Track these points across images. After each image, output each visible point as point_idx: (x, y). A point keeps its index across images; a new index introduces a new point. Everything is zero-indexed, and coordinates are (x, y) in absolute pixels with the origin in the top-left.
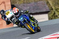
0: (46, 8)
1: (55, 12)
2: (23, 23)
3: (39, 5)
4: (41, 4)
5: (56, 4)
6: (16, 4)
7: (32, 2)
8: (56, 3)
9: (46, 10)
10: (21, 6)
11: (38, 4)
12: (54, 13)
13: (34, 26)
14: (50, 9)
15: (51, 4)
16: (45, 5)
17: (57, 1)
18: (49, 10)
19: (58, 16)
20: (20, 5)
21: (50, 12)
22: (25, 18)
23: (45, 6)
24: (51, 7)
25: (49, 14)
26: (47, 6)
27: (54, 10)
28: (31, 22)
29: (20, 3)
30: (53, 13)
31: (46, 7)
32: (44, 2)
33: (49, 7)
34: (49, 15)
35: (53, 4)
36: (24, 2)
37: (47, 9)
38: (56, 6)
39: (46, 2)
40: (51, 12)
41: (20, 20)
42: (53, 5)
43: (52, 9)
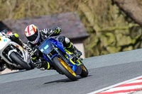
0: (79, 29)
1: (101, 40)
2: (51, 56)
3: (60, 21)
4: (67, 21)
5: (104, 19)
6: (6, 20)
7: (45, 14)
8: (102, 17)
9: (80, 33)
10: (20, 25)
11: (59, 19)
12: (99, 42)
13: (74, 64)
14: (88, 32)
15: (91, 19)
16: (77, 23)
17: (105, 13)
18: (87, 35)
19: (108, 48)
20: (15, 22)
21: (89, 39)
22: (55, 47)
23: (76, 25)
24: (92, 27)
25: (87, 44)
26: (81, 25)
27: (98, 34)
28: (68, 56)
29: (16, 17)
30: (96, 40)
31: (79, 27)
32: (75, 15)
33: (86, 26)
34: (86, 47)
35: (95, 19)
36: (25, 16)
37: (81, 31)
38: (104, 25)
39: (80, 14)
40: (91, 39)
41: (42, 50)
42: (96, 21)
43: (94, 32)
